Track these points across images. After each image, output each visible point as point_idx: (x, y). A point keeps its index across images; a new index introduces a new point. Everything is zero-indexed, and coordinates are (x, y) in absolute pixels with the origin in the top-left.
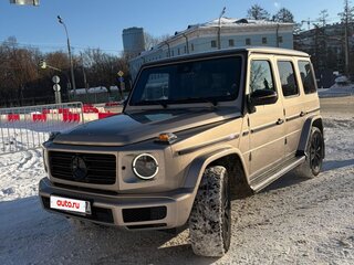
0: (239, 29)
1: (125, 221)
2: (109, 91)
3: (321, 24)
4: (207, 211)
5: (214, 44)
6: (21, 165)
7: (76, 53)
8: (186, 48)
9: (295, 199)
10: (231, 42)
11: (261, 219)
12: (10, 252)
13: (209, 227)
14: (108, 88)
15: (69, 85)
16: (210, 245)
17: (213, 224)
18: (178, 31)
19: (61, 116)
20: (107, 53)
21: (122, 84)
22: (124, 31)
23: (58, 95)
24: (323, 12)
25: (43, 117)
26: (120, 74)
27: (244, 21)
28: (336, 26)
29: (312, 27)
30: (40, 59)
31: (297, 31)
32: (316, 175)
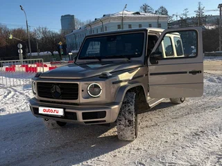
0: (135, 18)
1: (83, 119)
2: (53, 54)
3: (184, 17)
4: (127, 115)
5: (119, 27)
6: (6, 96)
7: (31, 30)
8: (102, 29)
9: (171, 114)
10: (130, 26)
11: (153, 124)
12: (12, 140)
13: (128, 123)
14: (52, 53)
15: (27, 50)
16: (128, 134)
17: (130, 121)
18: (97, 18)
19: (24, 69)
20: (51, 30)
21: (61, 50)
22: (62, 17)
23: (21, 56)
24: (186, 9)
25: (13, 69)
26: (60, 43)
27: (138, 13)
28: (193, 18)
29: (179, 19)
30: (8, 33)
31: (170, 21)
32: (182, 102)
